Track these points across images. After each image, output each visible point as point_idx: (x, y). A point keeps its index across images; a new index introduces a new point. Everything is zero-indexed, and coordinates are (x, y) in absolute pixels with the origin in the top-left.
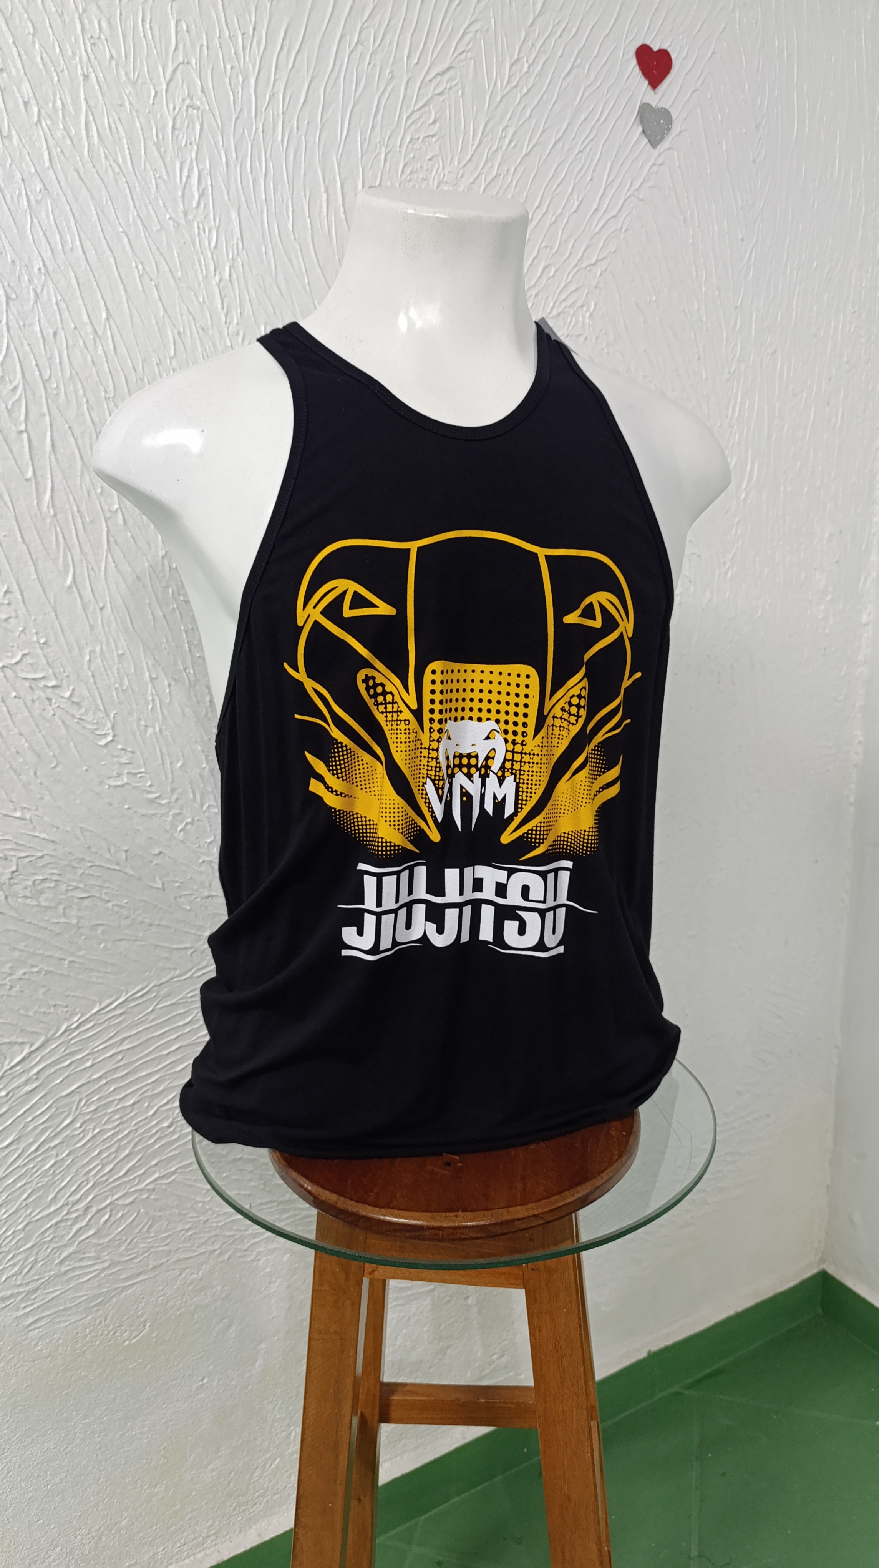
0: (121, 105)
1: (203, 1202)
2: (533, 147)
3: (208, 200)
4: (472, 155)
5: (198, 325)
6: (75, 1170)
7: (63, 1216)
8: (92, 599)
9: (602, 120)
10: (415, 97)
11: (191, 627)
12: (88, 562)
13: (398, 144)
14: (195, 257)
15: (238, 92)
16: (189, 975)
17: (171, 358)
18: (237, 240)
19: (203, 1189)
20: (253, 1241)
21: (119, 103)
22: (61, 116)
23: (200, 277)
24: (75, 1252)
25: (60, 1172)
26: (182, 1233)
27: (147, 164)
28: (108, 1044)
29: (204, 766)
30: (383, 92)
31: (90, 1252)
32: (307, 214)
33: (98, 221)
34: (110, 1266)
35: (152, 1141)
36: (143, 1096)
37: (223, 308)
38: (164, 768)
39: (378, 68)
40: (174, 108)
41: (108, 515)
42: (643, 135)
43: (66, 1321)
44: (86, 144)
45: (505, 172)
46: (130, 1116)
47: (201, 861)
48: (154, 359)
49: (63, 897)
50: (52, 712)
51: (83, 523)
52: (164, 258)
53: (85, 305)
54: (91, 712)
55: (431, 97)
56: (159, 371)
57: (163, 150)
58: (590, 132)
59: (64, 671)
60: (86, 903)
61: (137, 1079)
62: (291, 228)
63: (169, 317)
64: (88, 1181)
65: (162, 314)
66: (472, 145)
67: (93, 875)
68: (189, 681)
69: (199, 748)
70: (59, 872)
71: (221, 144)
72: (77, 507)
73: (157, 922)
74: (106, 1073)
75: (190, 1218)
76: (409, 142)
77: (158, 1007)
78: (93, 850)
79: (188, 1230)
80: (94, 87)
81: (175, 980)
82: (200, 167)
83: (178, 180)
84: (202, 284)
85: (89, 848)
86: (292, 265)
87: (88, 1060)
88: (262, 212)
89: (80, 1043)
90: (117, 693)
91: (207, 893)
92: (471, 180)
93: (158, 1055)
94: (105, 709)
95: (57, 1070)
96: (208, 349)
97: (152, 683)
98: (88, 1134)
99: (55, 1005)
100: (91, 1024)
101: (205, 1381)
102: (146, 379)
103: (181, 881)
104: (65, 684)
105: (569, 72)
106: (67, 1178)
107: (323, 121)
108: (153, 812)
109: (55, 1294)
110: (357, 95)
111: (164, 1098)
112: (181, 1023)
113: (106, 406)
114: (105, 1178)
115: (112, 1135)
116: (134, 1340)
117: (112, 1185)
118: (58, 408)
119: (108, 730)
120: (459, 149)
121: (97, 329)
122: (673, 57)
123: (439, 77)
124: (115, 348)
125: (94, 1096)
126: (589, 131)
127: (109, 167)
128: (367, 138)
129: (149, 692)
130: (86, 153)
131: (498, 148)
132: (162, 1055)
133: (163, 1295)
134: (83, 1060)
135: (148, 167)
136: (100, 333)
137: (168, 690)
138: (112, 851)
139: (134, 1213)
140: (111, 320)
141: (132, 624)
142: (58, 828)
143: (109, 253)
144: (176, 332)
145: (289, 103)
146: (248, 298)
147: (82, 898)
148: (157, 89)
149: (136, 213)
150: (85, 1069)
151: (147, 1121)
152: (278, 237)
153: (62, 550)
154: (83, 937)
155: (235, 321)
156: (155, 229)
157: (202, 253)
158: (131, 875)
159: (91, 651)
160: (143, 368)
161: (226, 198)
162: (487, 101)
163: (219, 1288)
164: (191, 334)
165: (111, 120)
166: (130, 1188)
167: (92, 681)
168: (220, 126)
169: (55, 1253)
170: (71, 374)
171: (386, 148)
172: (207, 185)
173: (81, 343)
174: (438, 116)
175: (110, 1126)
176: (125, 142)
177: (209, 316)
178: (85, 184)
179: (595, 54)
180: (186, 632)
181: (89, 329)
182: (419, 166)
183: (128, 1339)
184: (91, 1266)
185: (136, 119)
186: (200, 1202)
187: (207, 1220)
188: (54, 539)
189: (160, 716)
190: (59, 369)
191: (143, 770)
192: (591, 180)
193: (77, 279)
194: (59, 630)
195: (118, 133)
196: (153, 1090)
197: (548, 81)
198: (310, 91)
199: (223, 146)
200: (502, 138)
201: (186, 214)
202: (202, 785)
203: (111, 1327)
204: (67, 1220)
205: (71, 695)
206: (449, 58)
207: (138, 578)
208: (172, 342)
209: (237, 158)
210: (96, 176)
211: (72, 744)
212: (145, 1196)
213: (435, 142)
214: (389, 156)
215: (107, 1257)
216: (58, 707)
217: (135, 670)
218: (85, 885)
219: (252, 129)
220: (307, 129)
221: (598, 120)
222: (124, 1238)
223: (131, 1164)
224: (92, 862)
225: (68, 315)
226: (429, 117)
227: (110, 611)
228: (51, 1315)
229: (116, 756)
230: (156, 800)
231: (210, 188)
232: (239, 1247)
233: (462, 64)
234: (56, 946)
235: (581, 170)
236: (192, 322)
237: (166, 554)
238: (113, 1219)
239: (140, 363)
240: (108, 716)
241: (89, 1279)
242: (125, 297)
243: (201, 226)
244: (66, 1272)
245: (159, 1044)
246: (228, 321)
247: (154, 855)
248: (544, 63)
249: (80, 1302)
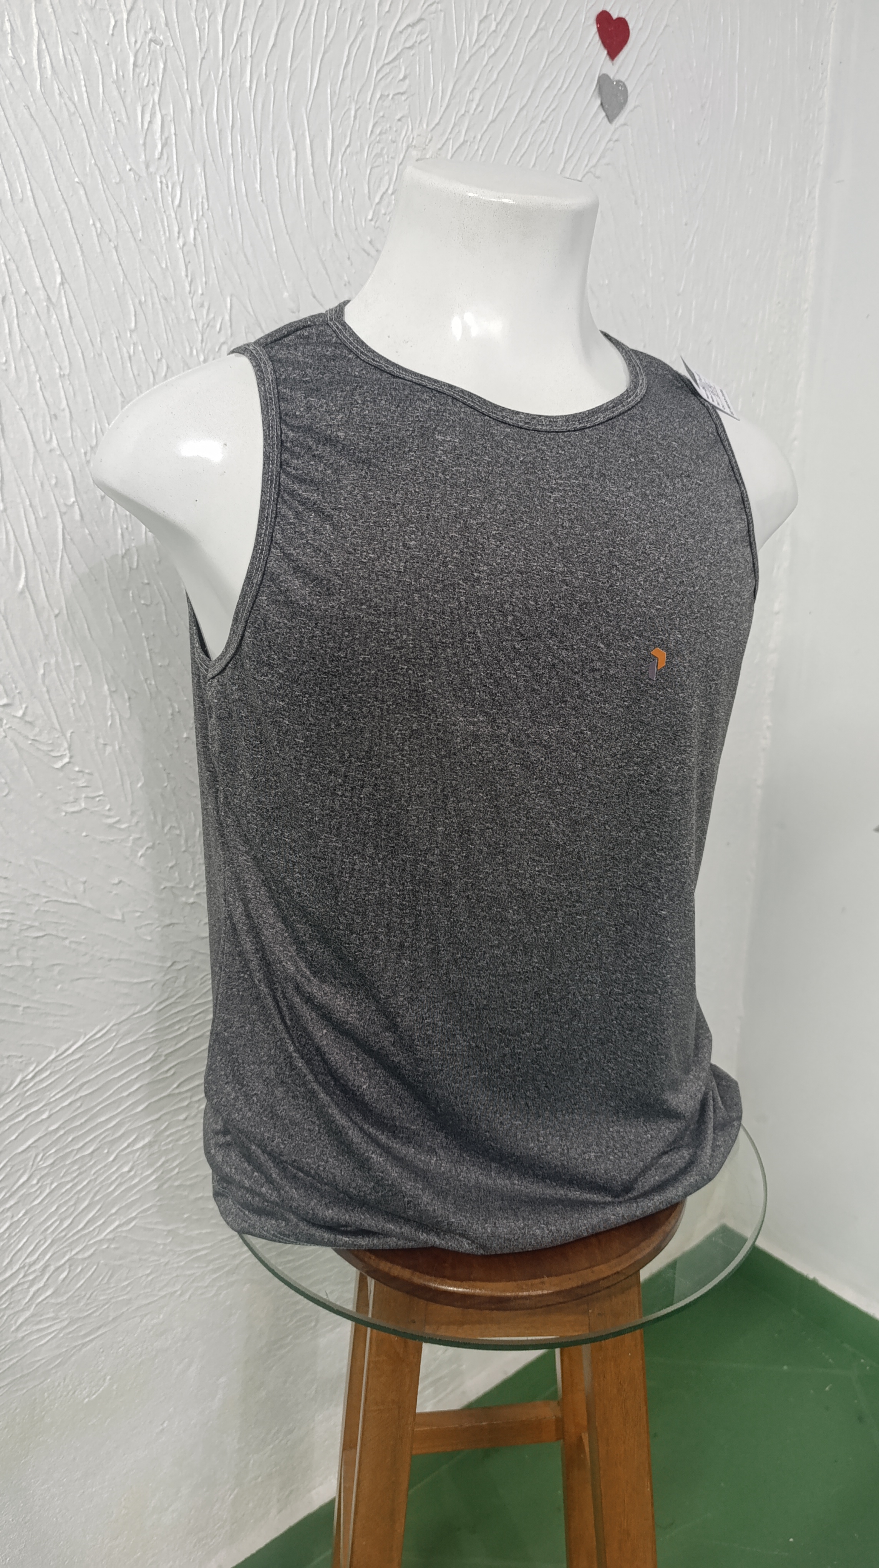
0: (77, 34)
1: (164, 1245)
2: (499, 113)
3: (172, 151)
4: (441, 118)
5: (161, 294)
6: (31, 1230)
7: (20, 1280)
8: (47, 604)
9: (564, 89)
10: (386, 47)
11: (152, 634)
12: (41, 564)
13: (368, 100)
14: (158, 217)
15: (204, 28)
16: (149, 1010)
17: (131, 331)
18: (202, 198)
19: (164, 1231)
20: (215, 1276)
21: (76, 31)
22: (10, 42)
23: (163, 238)
24: (32, 1316)
25: (16, 1234)
26: (144, 1278)
27: (106, 104)
28: (65, 1092)
29: (166, 784)
30: (354, 41)
31: (48, 1313)
32: (275, 173)
33: (51, 168)
34: (68, 1325)
35: (112, 1188)
36: (102, 1143)
37: (187, 276)
38: (124, 789)
39: (349, 14)
40: (136, 42)
41: (64, 509)
42: (601, 108)
43: (24, 1388)
44: (38, 76)
45: (472, 139)
46: (89, 1165)
47: (162, 887)
48: (113, 332)
49: (17, 938)
50: (4, 734)
51: (36, 519)
52: (124, 216)
53: (37, 266)
54: (46, 732)
55: (402, 50)
56: (119, 345)
57: (123, 89)
58: (552, 102)
59: (16, 688)
60: (41, 942)
61: (97, 1125)
62: (258, 189)
63: (129, 284)
64: (45, 1239)
65: (122, 280)
66: (441, 106)
67: (48, 912)
68: (150, 693)
69: (161, 766)
70: (12, 912)
71: (186, 87)
72: (30, 500)
73: (116, 957)
74: (62, 1124)
75: (152, 1261)
76: (380, 98)
77: (119, 1046)
78: (49, 884)
79: (148, 1275)
80: (46, 9)
81: (135, 1016)
82: (164, 112)
83: (140, 125)
84: (165, 247)
85: (44, 882)
86: (260, 231)
87: (44, 1112)
88: (229, 168)
89: (36, 1094)
90: (74, 710)
91: (168, 922)
92: (439, 146)
93: (117, 1098)
94: (61, 728)
95: (12, 1125)
96: (170, 321)
97: (111, 696)
98: (44, 1191)
99: (9, 1057)
100: (48, 1073)
101: (165, 1425)
102: (104, 354)
103: (142, 910)
104: (17, 702)
105: (535, 34)
106: (23, 1238)
107: (293, 68)
108: (112, 838)
109: (11, 1363)
110: (328, 42)
111: (124, 1142)
112: (141, 1061)
113: (60, 384)
114: (63, 1234)
115: (71, 1187)
116: (95, 1396)
117: (70, 1240)
118: (7, 387)
119: (65, 750)
120: (428, 110)
121: (51, 295)
122: (631, 26)
123: (410, 29)
124: (70, 317)
125: (50, 1150)
126: (551, 100)
127: (64, 105)
128: (337, 92)
129: (108, 707)
130: (38, 87)
131: (465, 111)
132: (123, 1097)
133: (124, 1345)
134: (39, 1112)
135: (107, 109)
136: (54, 300)
137: (128, 704)
138: (69, 884)
139: (93, 1267)
140: (66, 286)
141: (90, 633)
142: (10, 862)
143: (63, 206)
144: (137, 301)
145: (257, 45)
146: (213, 266)
147: (37, 938)
148: (117, 18)
149: (93, 161)
150: (42, 1121)
151: (106, 1168)
152: (245, 199)
153: (12, 550)
154: (38, 980)
155: (200, 292)
156: (114, 181)
157: (165, 212)
158: (89, 909)
159: (45, 664)
160: (101, 341)
161: (191, 149)
162: (456, 59)
163: (180, 1329)
164: (153, 304)
165: (66, 49)
166: (89, 1241)
167: (47, 697)
168: (185, 65)
169: (11, 1320)
170: (22, 345)
171: (357, 102)
172: (170, 132)
173: (33, 311)
174: (408, 72)
175: (68, 1178)
176: (82, 77)
177: (172, 284)
178: (37, 125)
179: (559, 18)
180: (147, 639)
181: (42, 294)
182: (388, 126)
183: (87, 1397)
184: (50, 1326)
185: (94, 51)
186: (160, 1244)
187: (168, 1262)
188: (4, 537)
189: (120, 731)
190: (9, 341)
191: (101, 793)
192: (552, 153)
193: (28, 236)
194: (11, 641)
195: (73, 65)
196: (113, 1135)
197: (515, 42)
198: (280, 33)
199: (187, 89)
200: (470, 101)
201: (147, 167)
202: (163, 806)
203: (70, 1387)
204: (24, 1283)
205: (24, 714)
206: (419, 7)
207: (96, 580)
208: (133, 313)
209: (202, 105)
210: (49, 116)
211: (25, 769)
212: (105, 1246)
213: (405, 100)
214: (359, 112)
215: (66, 1316)
216: (10, 728)
217: (93, 682)
218: (41, 924)
219: (219, 72)
220: (276, 77)
221: (560, 89)
222: (83, 1293)
223: (90, 1216)
224: (48, 897)
225: (18, 277)
226: (399, 72)
227: (66, 617)
228: (6, 1385)
229: (73, 780)
230: (115, 825)
231: (174, 137)
232: (200, 1284)
233: (432, 16)
234: (10, 993)
235: (543, 142)
236: (155, 291)
237: (125, 554)
238: (71, 1275)
239: (98, 335)
240: (64, 735)
241: (48, 1341)
242: (81, 258)
243: (164, 181)
244: (23, 1338)
245: (119, 1085)
246: (192, 291)
247: (114, 884)
248: (511, 22)
249: (40, 1366)
